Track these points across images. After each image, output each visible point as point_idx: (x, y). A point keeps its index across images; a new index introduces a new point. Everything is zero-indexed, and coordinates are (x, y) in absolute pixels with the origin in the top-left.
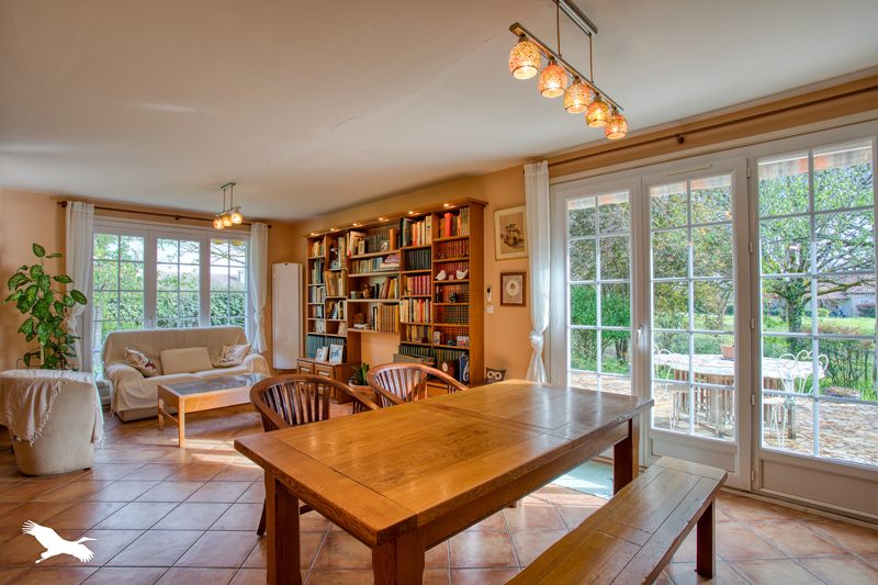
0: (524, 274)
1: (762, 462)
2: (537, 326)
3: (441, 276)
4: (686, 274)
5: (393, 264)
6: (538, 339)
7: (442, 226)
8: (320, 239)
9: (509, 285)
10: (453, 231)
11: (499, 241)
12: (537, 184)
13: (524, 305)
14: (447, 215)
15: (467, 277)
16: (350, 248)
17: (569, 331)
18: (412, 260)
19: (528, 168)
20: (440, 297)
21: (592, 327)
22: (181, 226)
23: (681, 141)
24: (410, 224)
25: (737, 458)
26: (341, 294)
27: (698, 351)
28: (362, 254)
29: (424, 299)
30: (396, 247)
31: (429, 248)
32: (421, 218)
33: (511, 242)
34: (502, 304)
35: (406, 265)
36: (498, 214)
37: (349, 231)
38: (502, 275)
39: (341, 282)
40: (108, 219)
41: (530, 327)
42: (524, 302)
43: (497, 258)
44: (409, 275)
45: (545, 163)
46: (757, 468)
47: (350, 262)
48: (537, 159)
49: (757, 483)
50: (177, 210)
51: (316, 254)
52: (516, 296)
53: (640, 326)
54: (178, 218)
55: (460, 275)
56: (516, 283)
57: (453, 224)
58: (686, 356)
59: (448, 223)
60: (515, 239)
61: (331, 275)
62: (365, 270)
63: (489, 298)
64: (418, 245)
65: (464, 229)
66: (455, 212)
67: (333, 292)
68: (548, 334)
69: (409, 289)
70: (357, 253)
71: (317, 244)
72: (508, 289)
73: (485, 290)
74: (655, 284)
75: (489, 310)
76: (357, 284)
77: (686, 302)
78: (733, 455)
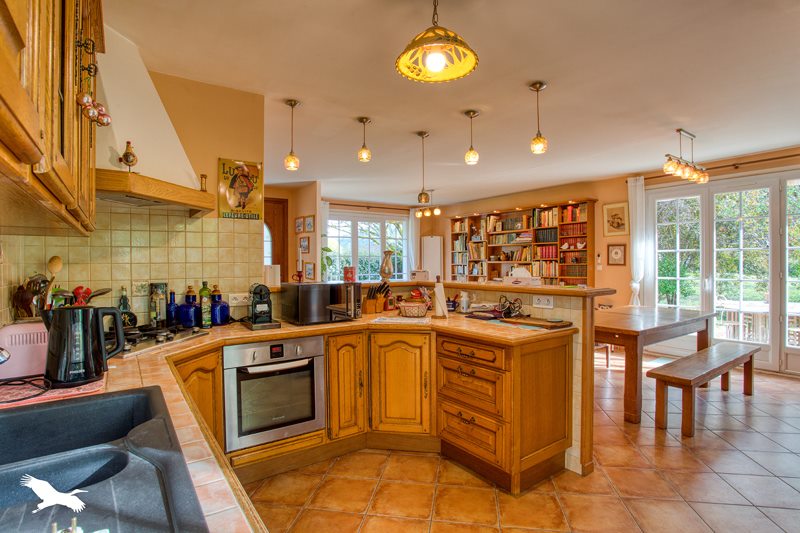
0: (625, 245)
1: (787, 355)
2: (635, 277)
3: (565, 247)
4: (738, 246)
5: (527, 238)
6: (636, 286)
7: (565, 214)
8: (461, 220)
9: (613, 252)
10: (573, 217)
11: (606, 225)
12: (637, 190)
13: (624, 264)
14: (569, 208)
15: (585, 247)
16: (490, 228)
17: (657, 282)
18: (541, 236)
19: (630, 180)
20: (563, 260)
21: (673, 278)
22: (371, 213)
23: (737, 168)
24: (540, 212)
25: (770, 353)
26: (483, 257)
27: (744, 299)
28: (499, 230)
29: (551, 261)
30: (528, 227)
31: (556, 228)
32: (549, 209)
33: (615, 225)
34: (608, 264)
35: (536, 239)
36: (606, 207)
37: (489, 215)
38: (609, 246)
39: (483, 250)
40: (338, 210)
41: (630, 278)
42: (625, 262)
43: (604, 235)
44: (539, 246)
45: (643, 177)
46: (783, 358)
47: (489, 236)
48: (637, 175)
49: (783, 368)
50: (367, 203)
51: (457, 230)
52: (619, 260)
53: (707, 277)
54: (368, 207)
55: (580, 246)
56: (619, 252)
57: (573, 213)
58: (737, 302)
59: (570, 213)
60: (618, 223)
61: (474, 245)
62: (501, 241)
63: (599, 260)
64: (546, 226)
65: (582, 217)
66: (575, 206)
67: (476, 256)
68: (642, 283)
69: (539, 254)
70: (495, 230)
71: (458, 224)
72: (613, 255)
73: (596, 255)
74: (718, 253)
75: (599, 268)
76: (494, 251)
77: (737, 263)
78: (767, 351)
